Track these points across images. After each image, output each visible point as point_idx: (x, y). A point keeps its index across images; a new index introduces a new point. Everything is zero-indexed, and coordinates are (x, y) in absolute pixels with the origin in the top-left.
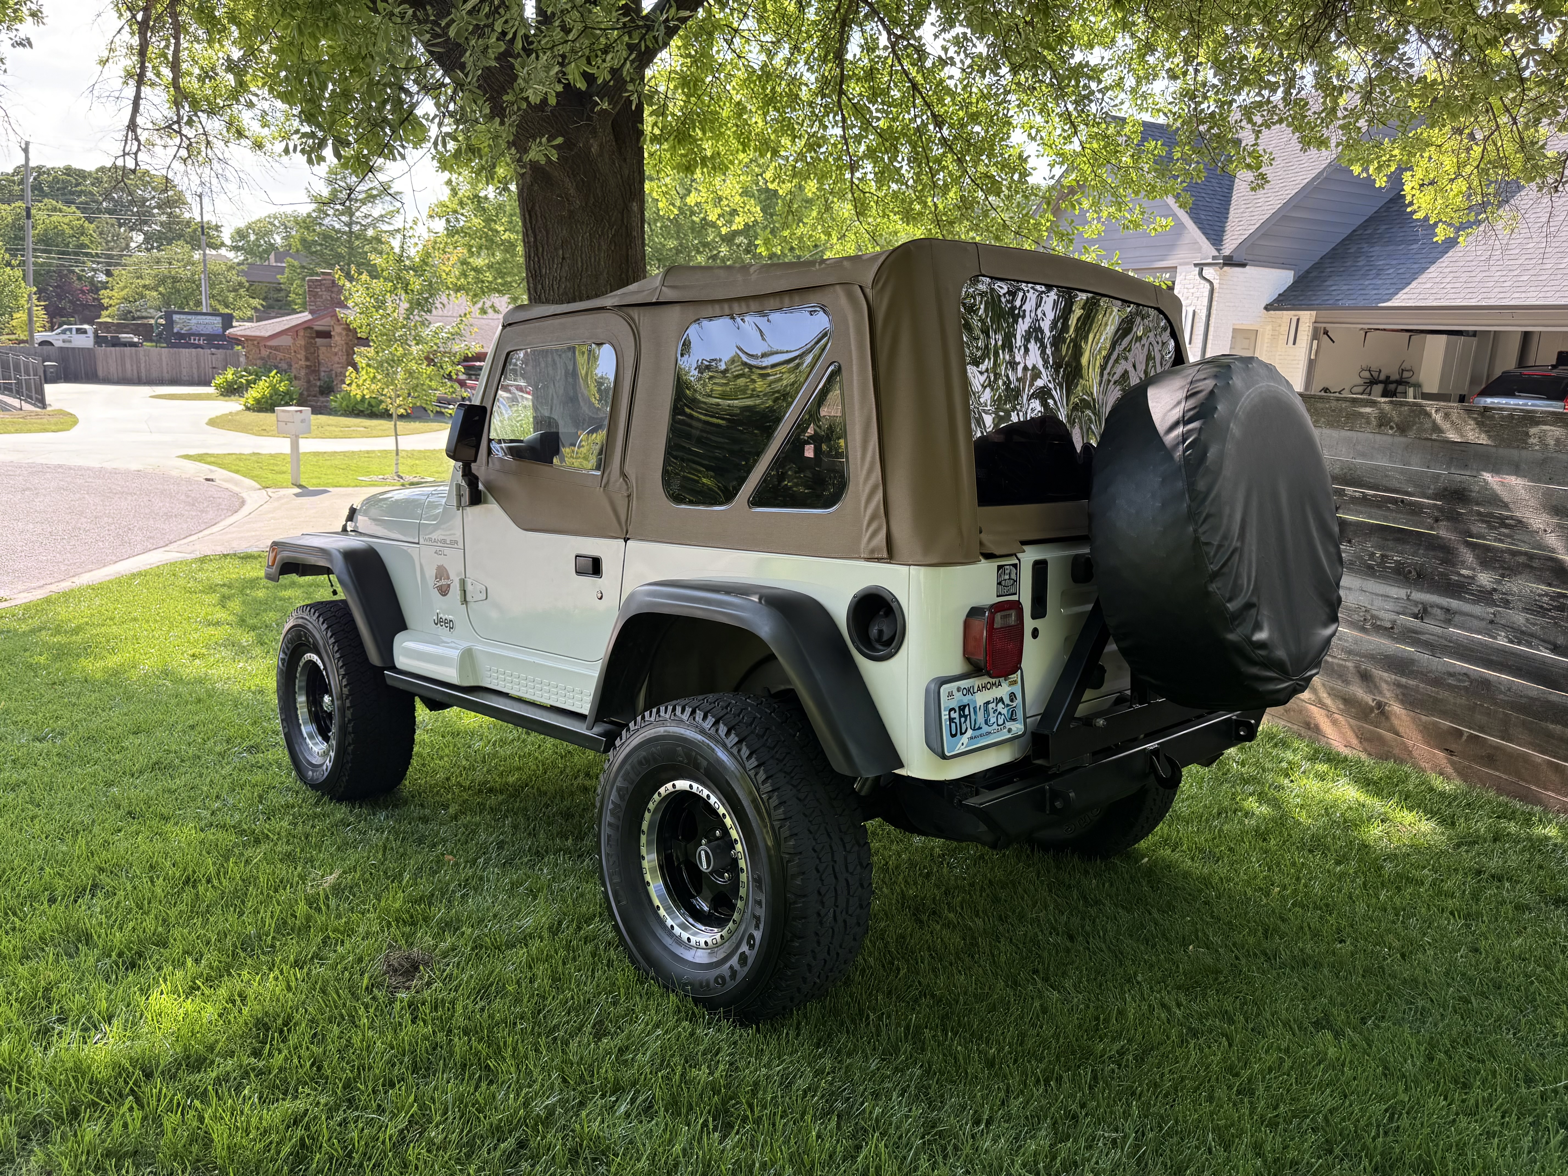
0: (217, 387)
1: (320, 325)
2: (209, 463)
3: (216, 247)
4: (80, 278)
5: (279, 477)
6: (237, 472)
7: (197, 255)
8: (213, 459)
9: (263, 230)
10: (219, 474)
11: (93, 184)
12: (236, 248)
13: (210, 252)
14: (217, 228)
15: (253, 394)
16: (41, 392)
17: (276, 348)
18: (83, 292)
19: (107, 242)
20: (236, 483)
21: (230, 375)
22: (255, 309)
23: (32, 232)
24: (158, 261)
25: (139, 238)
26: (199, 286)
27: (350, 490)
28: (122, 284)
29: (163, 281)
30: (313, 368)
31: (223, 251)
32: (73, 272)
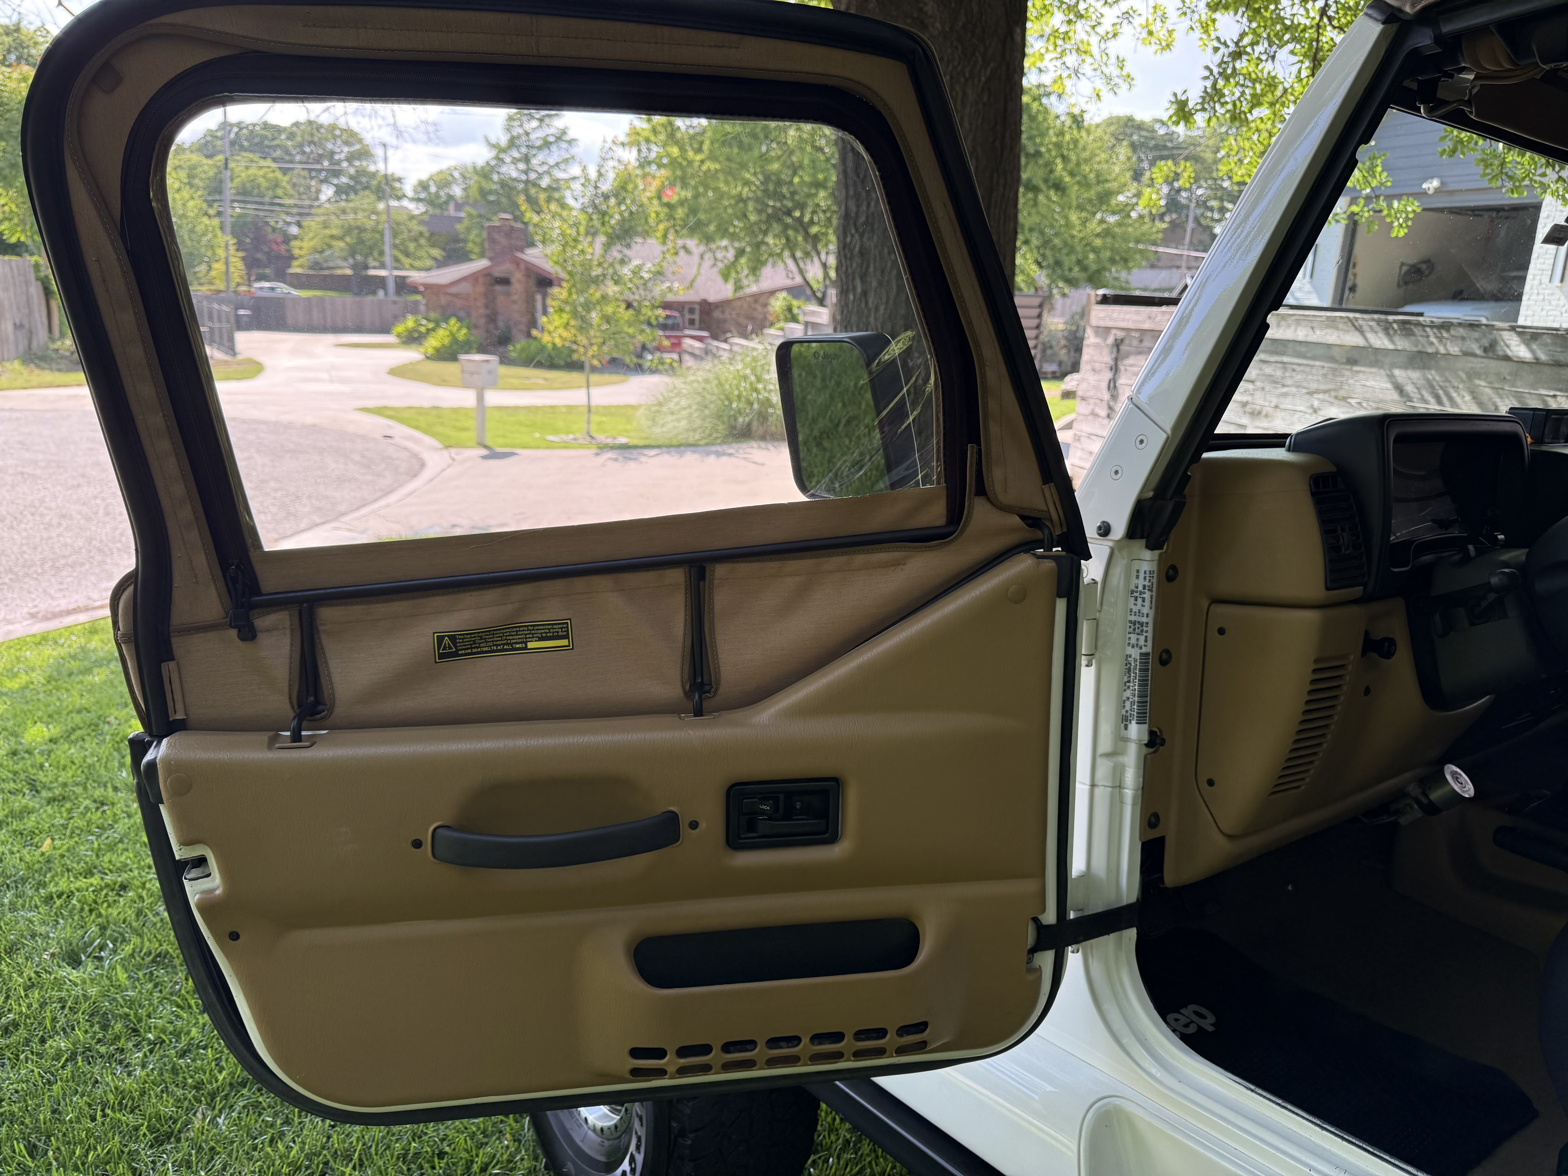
0: (399, 336)
1: (498, 272)
2: (390, 417)
3: (399, 198)
4: (274, 230)
5: (463, 435)
6: (417, 428)
7: (381, 206)
8: (391, 413)
9: (444, 180)
10: (400, 430)
11: (288, 138)
12: (419, 200)
13: (394, 203)
14: (399, 180)
15: (433, 343)
16: (231, 340)
17: (456, 295)
18: (277, 243)
19: (300, 194)
20: (416, 441)
21: (410, 322)
22: (435, 259)
23: (230, 185)
24: (344, 212)
25: (327, 192)
26: (382, 234)
27: (541, 453)
28: (311, 235)
29: (348, 231)
30: (492, 318)
31: (405, 203)
32: (267, 223)
